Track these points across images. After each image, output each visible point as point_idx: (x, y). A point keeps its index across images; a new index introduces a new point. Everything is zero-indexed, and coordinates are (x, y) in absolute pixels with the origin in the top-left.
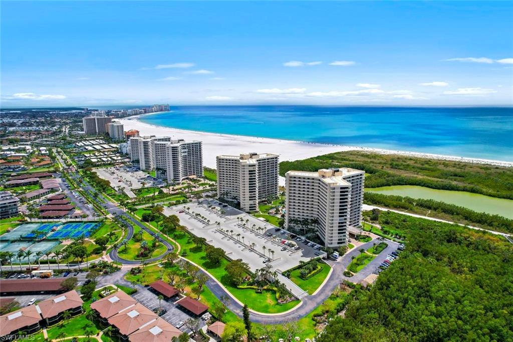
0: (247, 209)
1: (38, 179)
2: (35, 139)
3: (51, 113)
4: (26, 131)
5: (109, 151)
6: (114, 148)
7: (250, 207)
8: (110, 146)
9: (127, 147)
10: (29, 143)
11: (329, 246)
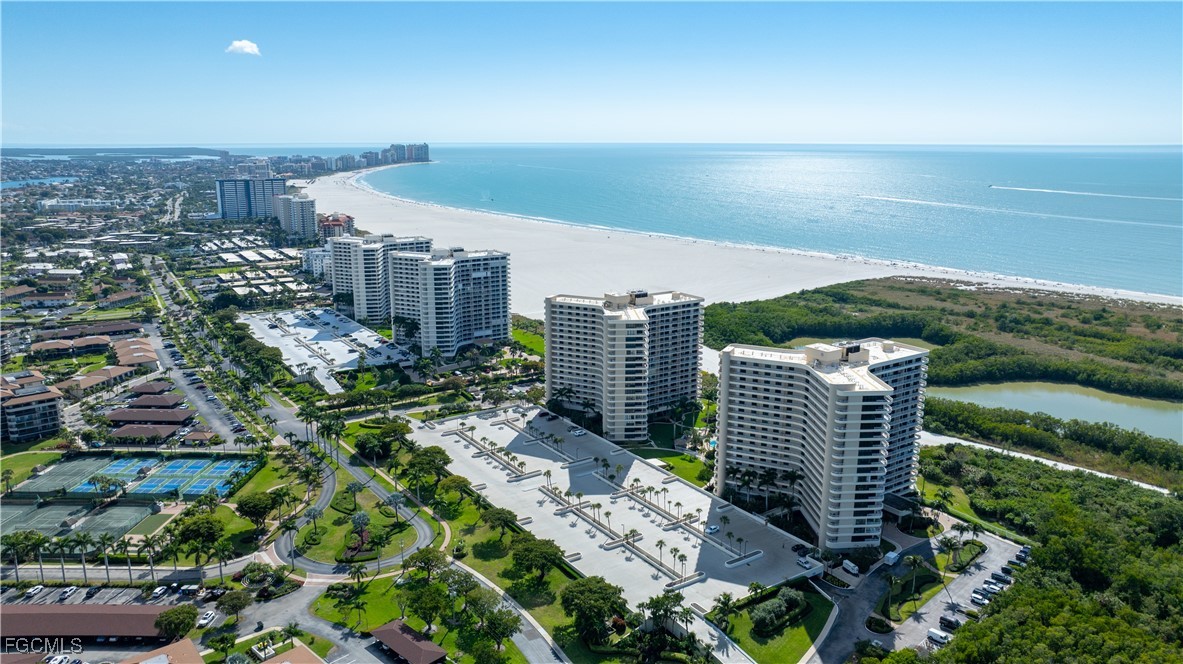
0: (620, 435)
1: (106, 338)
2: (103, 231)
3: (140, 161)
4: (83, 211)
5: (278, 267)
6: (291, 258)
7: (627, 430)
8: (281, 253)
9: (322, 260)
10: (87, 241)
11: (829, 544)
